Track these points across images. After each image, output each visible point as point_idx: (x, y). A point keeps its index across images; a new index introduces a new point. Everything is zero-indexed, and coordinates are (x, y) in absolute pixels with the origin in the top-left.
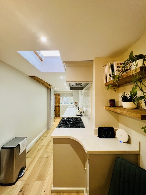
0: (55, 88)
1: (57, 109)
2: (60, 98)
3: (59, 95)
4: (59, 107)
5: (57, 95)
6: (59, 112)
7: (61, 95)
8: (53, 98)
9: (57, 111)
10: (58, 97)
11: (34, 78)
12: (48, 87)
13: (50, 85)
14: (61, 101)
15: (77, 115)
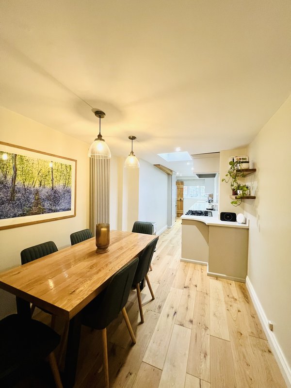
0: (177, 173)
1: (179, 205)
2: (184, 187)
3: (182, 183)
4: (181, 201)
5: (180, 183)
6: (183, 210)
7: (184, 183)
8: (174, 187)
9: (179, 207)
10: (181, 186)
11: (158, 166)
12: (169, 173)
13: (171, 171)
14: (185, 193)
15: (207, 209)
